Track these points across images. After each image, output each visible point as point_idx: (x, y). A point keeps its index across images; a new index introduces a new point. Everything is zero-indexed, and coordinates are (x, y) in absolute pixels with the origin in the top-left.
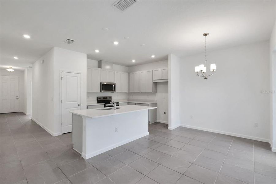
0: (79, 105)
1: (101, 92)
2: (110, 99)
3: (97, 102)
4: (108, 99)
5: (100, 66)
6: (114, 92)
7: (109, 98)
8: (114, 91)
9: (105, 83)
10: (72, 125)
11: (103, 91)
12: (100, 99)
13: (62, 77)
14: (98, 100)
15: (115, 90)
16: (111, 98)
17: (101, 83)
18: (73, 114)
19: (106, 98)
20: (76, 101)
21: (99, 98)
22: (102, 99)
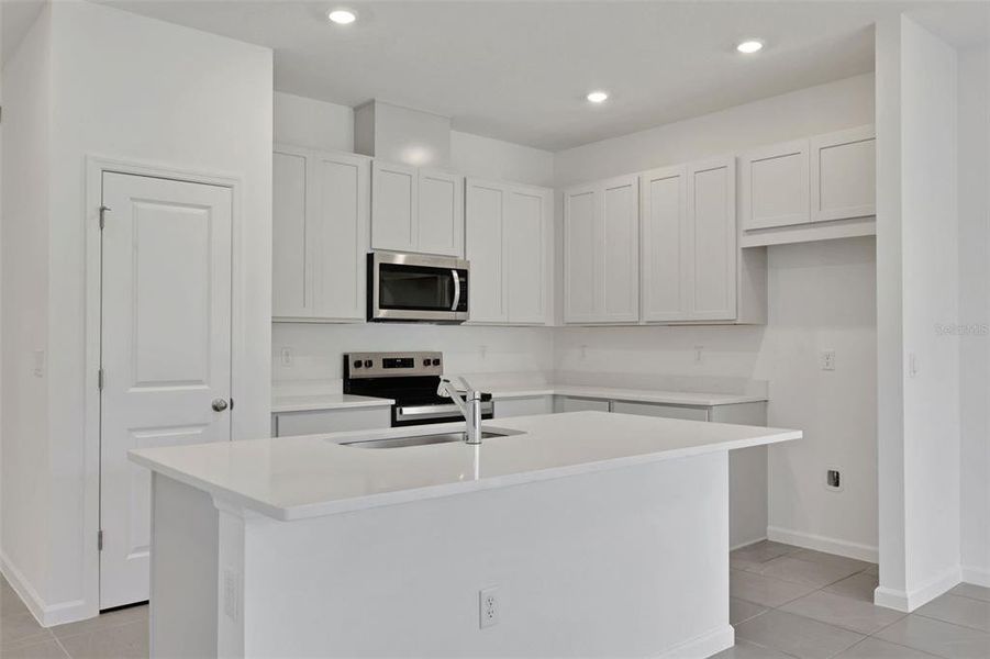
0: (216, 408)
1: (370, 317)
2: (430, 371)
3: (346, 392)
4: (418, 370)
5: (363, 145)
6: (458, 322)
7: (427, 362)
8: (460, 315)
9: (400, 260)
10: (148, 554)
11: (382, 313)
12: (363, 373)
13: (102, 209)
14: (354, 373)
15: (463, 307)
16: (437, 362)
17: (370, 258)
18: (154, 474)
19: (408, 363)
20: (199, 382)
21: (358, 364)
22: (378, 371)
